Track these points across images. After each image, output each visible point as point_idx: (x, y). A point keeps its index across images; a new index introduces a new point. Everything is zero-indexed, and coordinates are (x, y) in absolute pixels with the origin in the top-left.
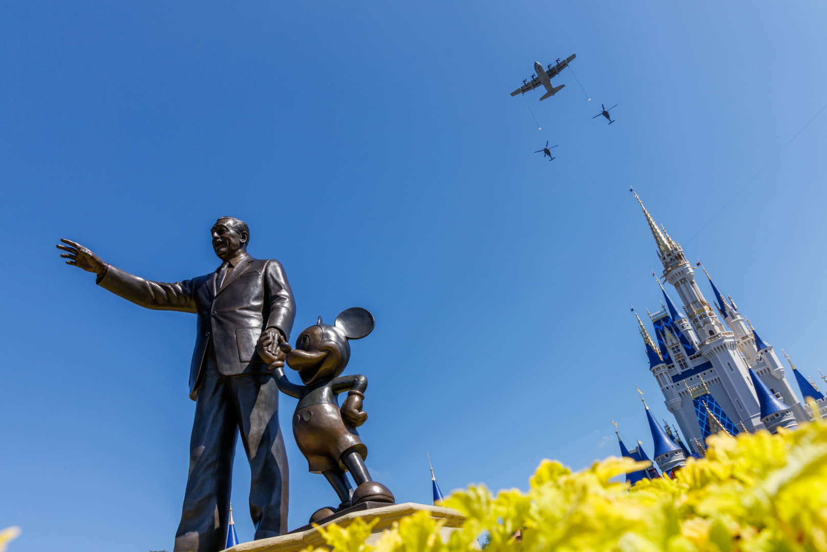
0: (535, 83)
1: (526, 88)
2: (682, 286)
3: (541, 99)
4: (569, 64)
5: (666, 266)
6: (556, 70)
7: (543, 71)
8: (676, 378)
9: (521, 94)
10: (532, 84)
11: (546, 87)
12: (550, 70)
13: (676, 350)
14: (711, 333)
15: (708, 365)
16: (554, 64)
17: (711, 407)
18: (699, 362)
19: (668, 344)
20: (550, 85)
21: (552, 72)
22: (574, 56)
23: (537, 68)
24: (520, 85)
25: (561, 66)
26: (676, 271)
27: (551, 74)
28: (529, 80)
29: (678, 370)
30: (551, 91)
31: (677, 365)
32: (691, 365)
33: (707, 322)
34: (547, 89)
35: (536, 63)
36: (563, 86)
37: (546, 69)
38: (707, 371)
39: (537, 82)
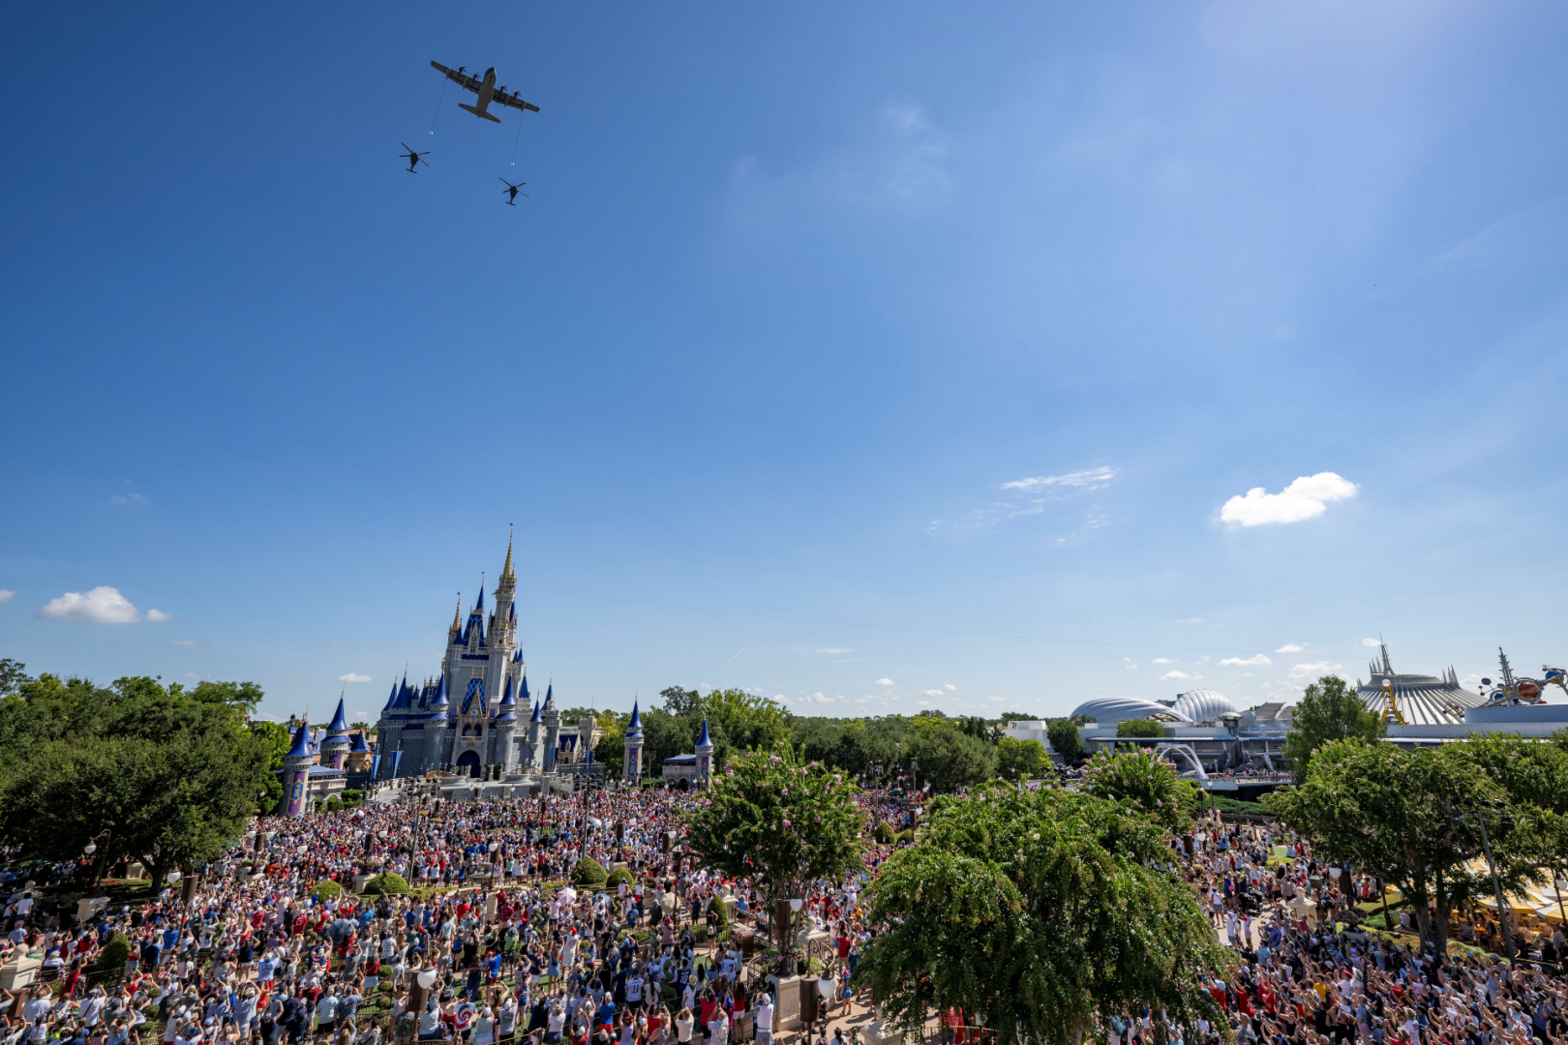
0: (471, 84)
1: (456, 76)
2: (502, 605)
3: (461, 105)
4: (525, 110)
5: (501, 587)
6: (508, 99)
7: (493, 85)
8: (464, 657)
9: (445, 75)
10: (468, 81)
11: (479, 101)
12: (500, 92)
13: (475, 639)
14: (501, 642)
15: (486, 658)
16: (510, 92)
17: (480, 691)
18: (482, 653)
19: (472, 634)
20: (486, 106)
21: (501, 97)
22: (536, 109)
23: (489, 76)
24: (454, 67)
25: (514, 101)
26: (506, 595)
27: (497, 96)
28: (469, 74)
29: (468, 652)
30: (480, 111)
31: (469, 649)
32: (478, 652)
33: (502, 634)
34: (478, 105)
35: (492, 70)
36: (498, 121)
37: (497, 86)
38: (484, 661)
39: (476, 86)
